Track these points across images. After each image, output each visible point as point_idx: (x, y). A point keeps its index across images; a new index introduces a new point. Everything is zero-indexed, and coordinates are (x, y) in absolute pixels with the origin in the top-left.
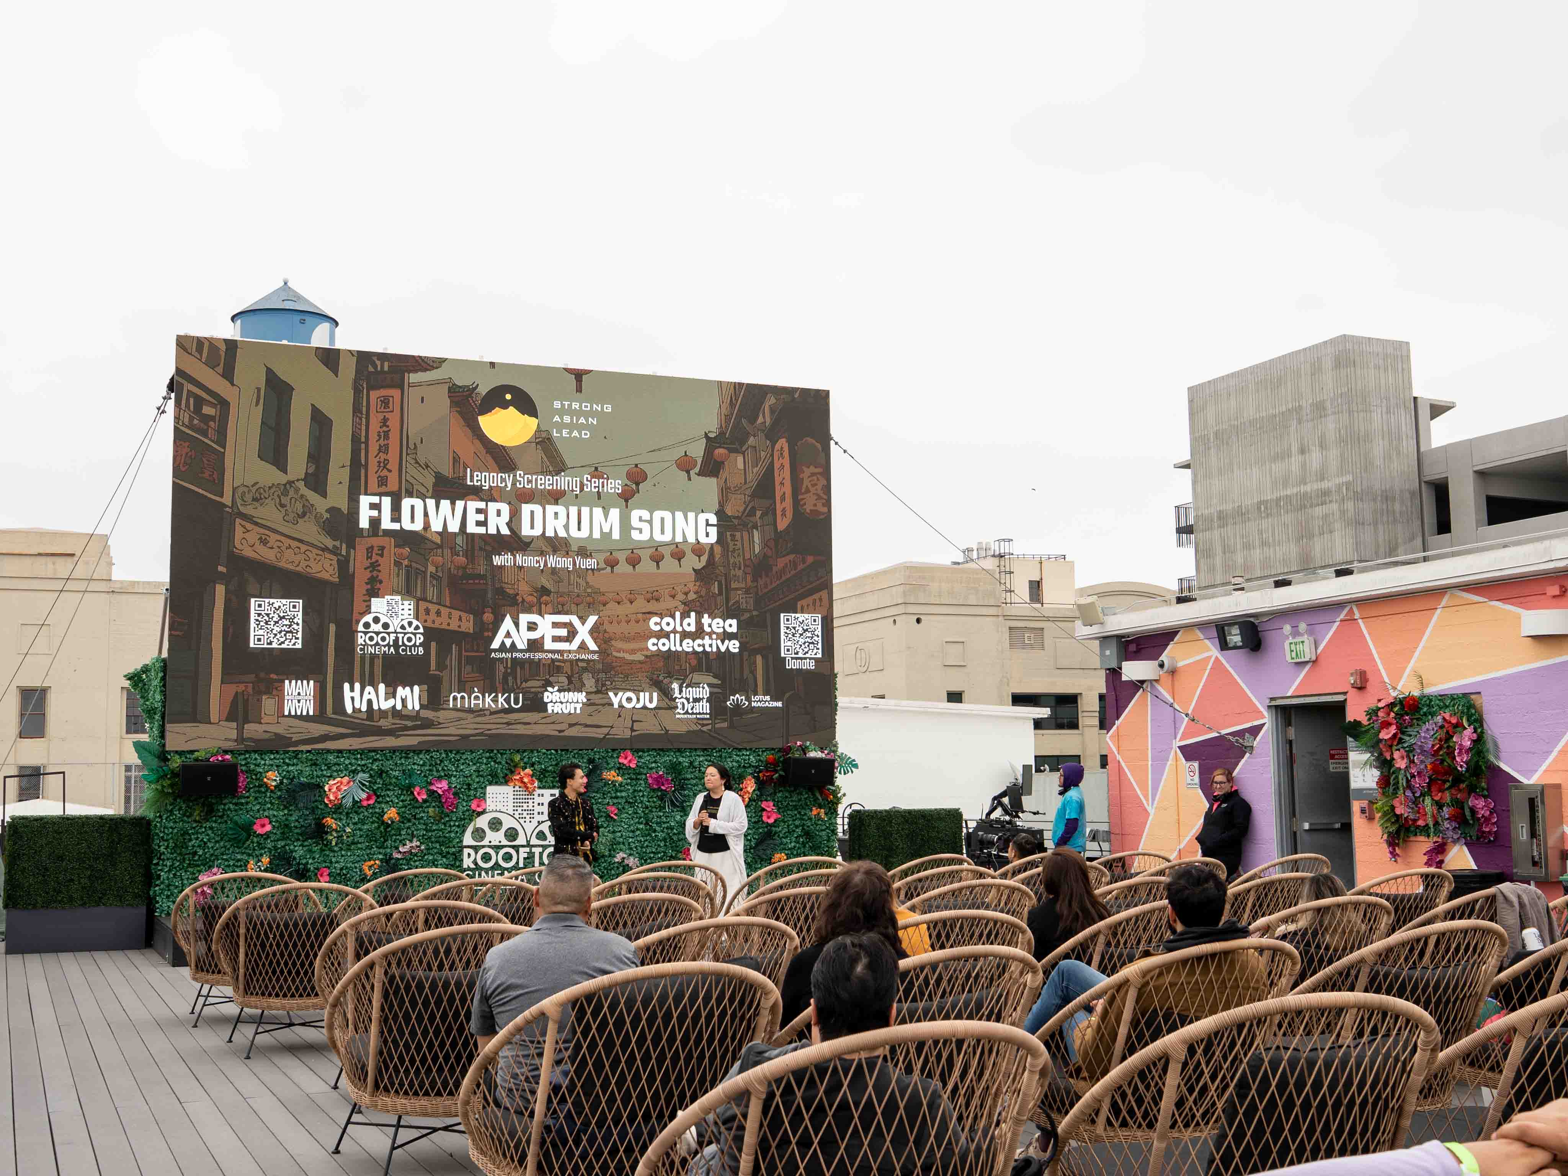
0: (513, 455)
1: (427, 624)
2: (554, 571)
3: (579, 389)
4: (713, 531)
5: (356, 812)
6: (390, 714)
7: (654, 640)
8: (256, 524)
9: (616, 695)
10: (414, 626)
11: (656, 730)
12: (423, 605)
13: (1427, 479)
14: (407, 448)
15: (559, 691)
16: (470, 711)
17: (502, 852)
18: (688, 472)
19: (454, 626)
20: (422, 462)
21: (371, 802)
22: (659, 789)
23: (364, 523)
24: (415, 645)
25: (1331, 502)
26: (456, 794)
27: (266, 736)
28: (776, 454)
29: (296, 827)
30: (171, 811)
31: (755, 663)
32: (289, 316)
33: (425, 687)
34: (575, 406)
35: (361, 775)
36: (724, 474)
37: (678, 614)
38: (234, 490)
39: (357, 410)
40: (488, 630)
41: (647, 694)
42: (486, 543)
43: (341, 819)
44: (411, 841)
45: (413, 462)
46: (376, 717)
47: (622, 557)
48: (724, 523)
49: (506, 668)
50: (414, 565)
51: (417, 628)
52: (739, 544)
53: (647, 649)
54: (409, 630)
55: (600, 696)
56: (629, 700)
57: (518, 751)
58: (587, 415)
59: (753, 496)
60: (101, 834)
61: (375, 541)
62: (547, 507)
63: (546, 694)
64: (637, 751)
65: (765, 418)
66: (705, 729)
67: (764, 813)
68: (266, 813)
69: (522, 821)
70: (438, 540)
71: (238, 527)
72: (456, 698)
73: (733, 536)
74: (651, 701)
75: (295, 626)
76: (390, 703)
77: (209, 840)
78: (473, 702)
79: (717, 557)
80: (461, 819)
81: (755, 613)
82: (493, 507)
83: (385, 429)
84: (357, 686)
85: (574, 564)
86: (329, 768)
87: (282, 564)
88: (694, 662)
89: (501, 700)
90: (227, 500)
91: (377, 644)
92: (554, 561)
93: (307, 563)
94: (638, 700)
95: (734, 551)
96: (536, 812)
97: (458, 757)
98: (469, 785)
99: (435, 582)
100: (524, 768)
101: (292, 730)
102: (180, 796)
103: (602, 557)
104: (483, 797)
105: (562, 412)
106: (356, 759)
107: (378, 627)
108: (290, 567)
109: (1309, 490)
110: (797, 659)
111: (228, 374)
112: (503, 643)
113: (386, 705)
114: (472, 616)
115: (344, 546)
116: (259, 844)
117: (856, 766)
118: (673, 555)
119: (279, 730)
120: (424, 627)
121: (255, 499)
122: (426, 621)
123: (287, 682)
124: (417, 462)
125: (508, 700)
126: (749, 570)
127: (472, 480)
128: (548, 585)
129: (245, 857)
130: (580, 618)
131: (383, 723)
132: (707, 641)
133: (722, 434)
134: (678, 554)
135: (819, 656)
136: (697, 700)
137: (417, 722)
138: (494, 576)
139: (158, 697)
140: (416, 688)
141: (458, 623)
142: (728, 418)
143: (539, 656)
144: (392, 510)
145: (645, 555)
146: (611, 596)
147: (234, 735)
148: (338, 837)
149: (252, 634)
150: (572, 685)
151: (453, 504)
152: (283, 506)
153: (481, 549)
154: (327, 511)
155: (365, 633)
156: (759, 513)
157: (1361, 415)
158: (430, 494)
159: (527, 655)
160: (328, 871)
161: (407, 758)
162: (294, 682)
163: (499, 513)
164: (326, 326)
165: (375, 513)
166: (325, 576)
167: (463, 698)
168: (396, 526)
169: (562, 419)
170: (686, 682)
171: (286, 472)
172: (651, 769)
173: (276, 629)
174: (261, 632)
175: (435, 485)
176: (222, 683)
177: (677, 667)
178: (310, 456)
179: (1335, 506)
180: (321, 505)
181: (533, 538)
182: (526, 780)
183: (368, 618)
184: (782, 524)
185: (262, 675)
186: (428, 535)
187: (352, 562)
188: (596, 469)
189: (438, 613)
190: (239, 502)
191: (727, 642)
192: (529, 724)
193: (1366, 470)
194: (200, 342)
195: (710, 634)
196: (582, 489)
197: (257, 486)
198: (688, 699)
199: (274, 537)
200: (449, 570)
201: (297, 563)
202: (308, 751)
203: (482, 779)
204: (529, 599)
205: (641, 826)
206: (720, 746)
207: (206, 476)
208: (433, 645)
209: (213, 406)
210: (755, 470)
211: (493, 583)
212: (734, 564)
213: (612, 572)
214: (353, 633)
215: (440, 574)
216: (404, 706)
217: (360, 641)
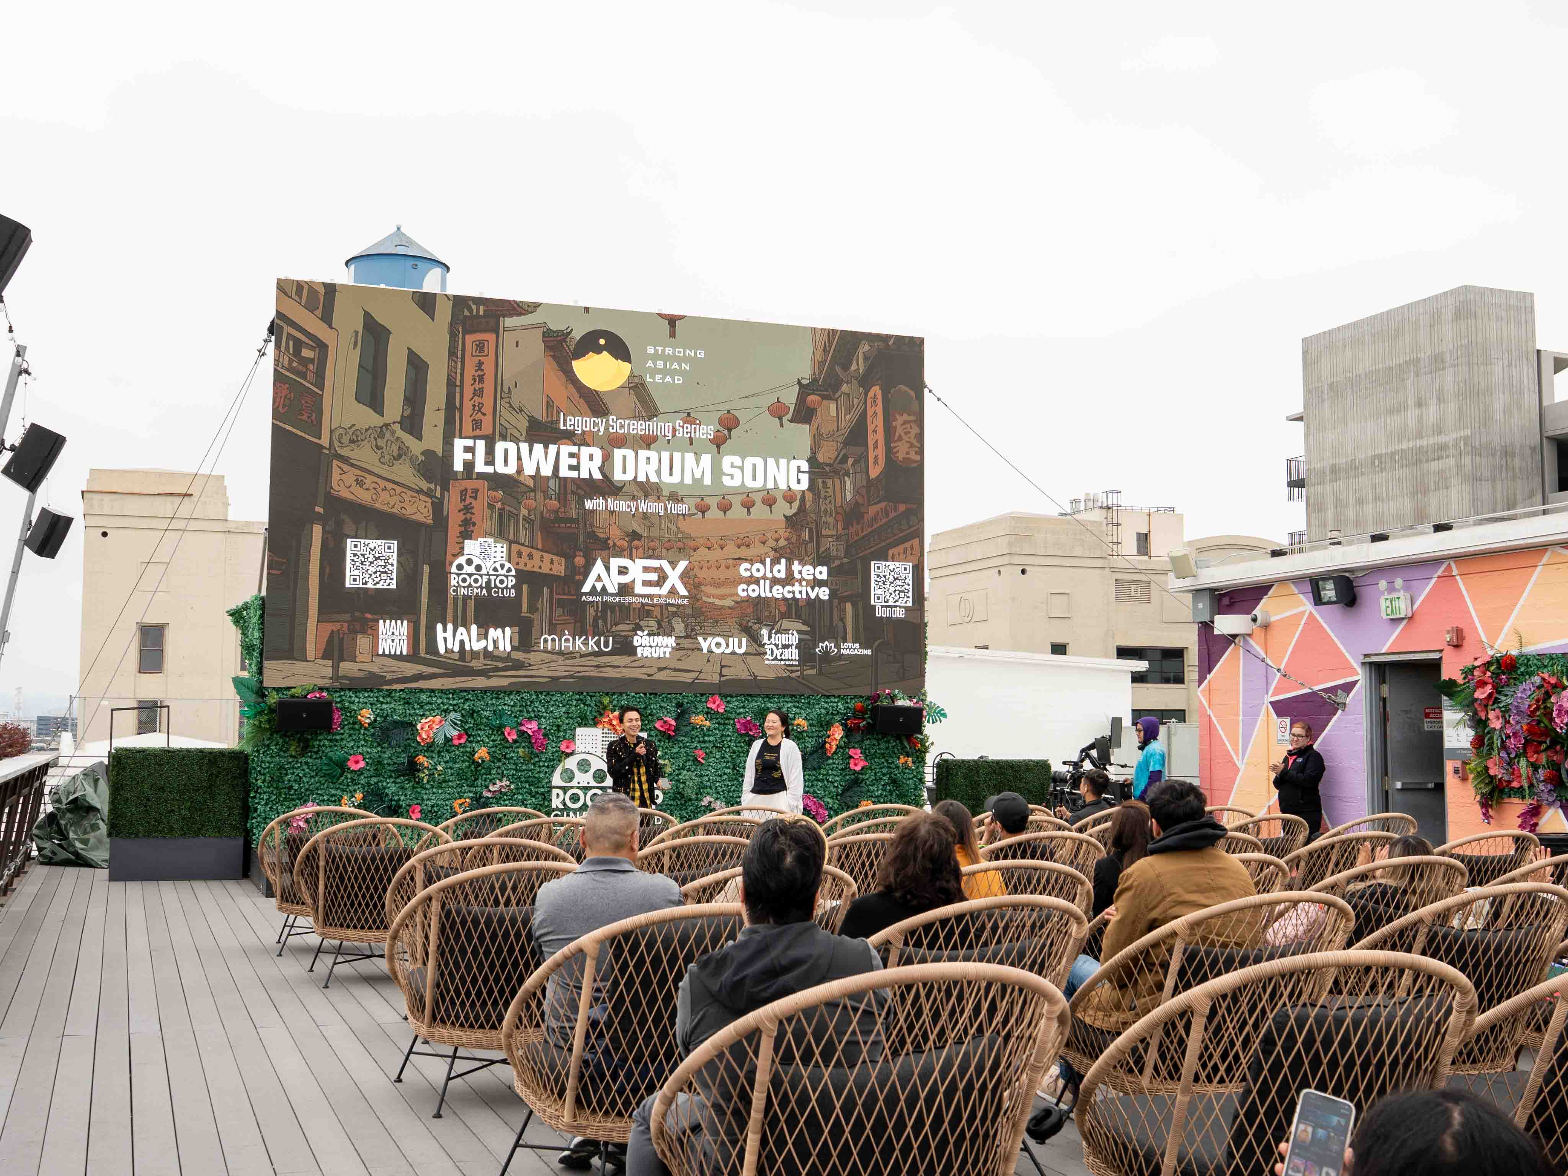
0: (606, 400)
1: (519, 567)
2: (645, 515)
3: (673, 335)
4: (805, 478)
5: (447, 751)
6: (481, 655)
7: (744, 586)
8: (352, 465)
9: (705, 639)
10: (506, 568)
11: (745, 676)
12: (515, 547)
13: (1550, 434)
14: (502, 392)
15: (649, 635)
16: (561, 653)
17: (590, 792)
18: (780, 419)
19: (545, 570)
20: (516, 406)
21: (463, 741)
22: (747, 735)
23: (458, 466)
24: (507, 587)
25: (1447, 457)
26: (546, 735)
27: (362, 674)
28: (869, 402)
29: (389, 764)
30: (268, 746)
31: (844, 610)
32: (402, 261)
33: (517, 629)
34: (669, 351)
35: (452, 715)
36: (816, 421)
37: (768, 561)
38: (332, 432)
39: (452, 353)
40: (579, 574)
41: (736, 640)
42: (578, 487)
43: (432, 758)
44: (501, 780)
45: (507, 405)
46: (468, 658)
47: (713, 502)
48: (816, 469)
49: (597, 611)
50: (507, 508)
51: (509, 570)
52: (830, 490)
53: (737, 595)
54: (501, 572)
55: (689, 640)
56: (718, 645)
57: (607, 694)
58: (680, 360)
59: (846, 443)
60: (201, 767)
61: (470, 485)
62: (640, 452)
63: (636, 638)
64: (726, 696)
65: (859, 365)
66: (793, 675)
67: (852, 761)
68: (360, 750)
70: (530, 483)
71: (336, 470)
72: (547, 641)
73: (824, 483)
74: (740, 647)
75: (390, 567)
76: (482, 644)
77: (304, 775)
78: (563, 644)
79: (808, 504)
80: (550, 760)
81: (845, 560)
82: (585, 451)
83: (480, 373)
84: (450, 627)
85: (666, 509)
86: (422, 707)
87: (378, 506)
88: (783, 609)
89: (591, 642)
90: (325, 441)
91: (470, 585)
92: (646, 506)
93: (401, 505)
94: (727, 645)
95: (825, 498)
97: (548, 698)
98: (559, 726)
99: (527, 525)
100: (613, 711)
101: (386, 669)
102: (277, 732)
103: (693, 502)
104: (572, 739)
105: (655, 357)
106: (448, 699)
107: (470, 569)
108: (386, 508)
109: (1425, 443)
110: (887, 607)
111: (327, 318)
112: (594, 587)
113: (478, 646)
114: (563, 560)
115: (438, 488)
116: (353, 780)
117: (945, 715)
118: (763, 501)
119: (373, 668)
120: (515, 569)
121: (352, 441)
122: (518, 563)
123: (381, 622)
124: (511, 406)
125: (598, 643)
126: (840, 518)
127: (565, 424)
128: (639, 530)
129: (339, 792)
130: (670, 563)
131: (475, 664)
132: (797, 588)
133: (815, 381)
134: (770, 502)
135: (910, 604)
136: (786, 647)
137: (510, 663)
138: (585, 520)
139: (257, 634)
140: (508, 630)
142: (822, 364)
144: (486, 453)
145: (736, 501)
146: (701, 541)
147: (329, 672)
148: (430, 775)
149: (348, 574)
150: (663, 629)
151: (546, 447)
152: (379, 448)
153: (573, 493)
154: (422, 454)
155: (459, 575)
156: (851, 461)
157: (1482, 368)
158: (523, 438)
159: (618, 599)
160: (420, 808)
161: (498, 698)
162: (388, 622)
163: (591, 457)
164: (437, 271)
165: (469, 456)
166: (419, 518)
167: (553, 640)
168: (489, 469)
169: (655, 365)
170: (774, 627)
171: (382, 415)
172: (740, 714)
173: (372, 570)
174: (356, 572)
175: (529, 429)
176: (318, 621)
177: (767, 614)
178: (406, 399)
179: (1451, 462)
180: (416, 447)
181: (625, 483)
182: (614, 722)
183: (462, 560)
184: (874, 472)
185: (357, 614)
186: (521, 479)
187: (446, 502)
188: (689, 414)
190: (336, 444)
191: (817, 589)
192: (618, 667)
193: (1485, 425)
194: (300, 286)
195: (800, 581)
196: (674, 435)
197: (354, 429)
198: (777, 646)
199: (369, 480)
200: (542, 513)
201: (392, 504)
202: (401, 690)
203: (571, 721)
204: (619, 543)
205: (728, 771)
206: (808, 692)
207: (305, 417)
208: (525, 587)
209: (312, 348)
210: (848, 417)
211: (585, 527)
212: (826, 511)
213: (703, 517)
214: (446, 575)
215: (532, 517)
216: (496, 647)
217: (453, 582)
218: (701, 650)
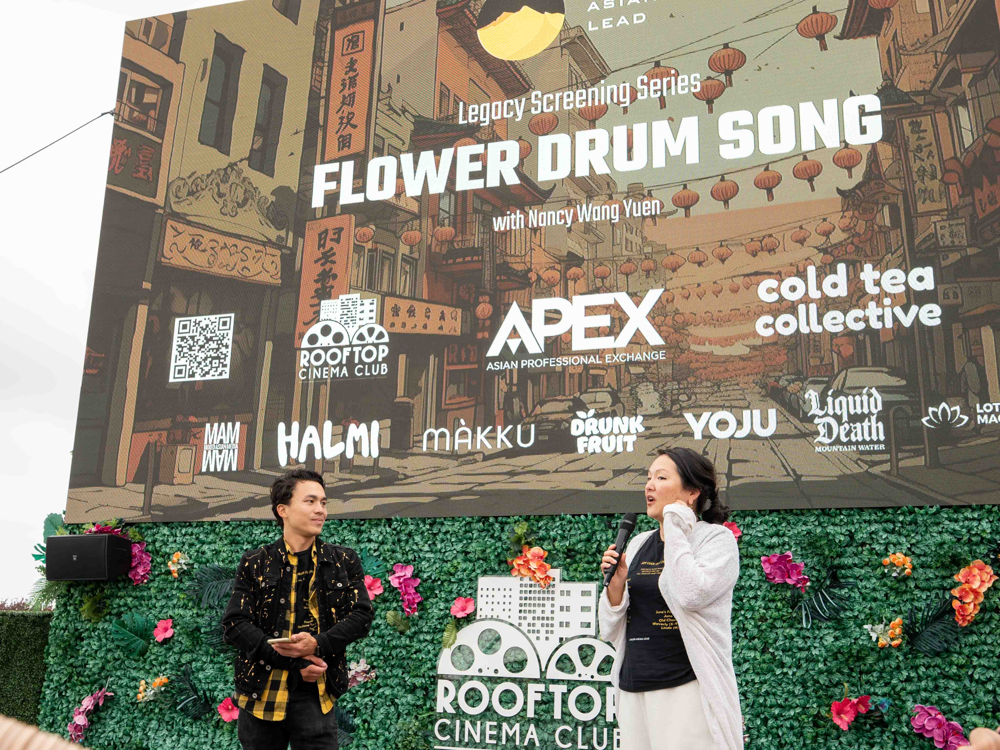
0: (526, 70)
1: (394, 330)
2: (588, 227)
4: (875, 123)
6: (337, 465)
7: (769, 319)
8: (189, 223)
9: (698, 417)
10: (376, 334)
11: (777, 476)
12: (390, 302)
14: (379, 93)
15: (597, 416)
16: (453, 455)
17: (500, 688)
18: (821, 38)
19: (432, 330)
20: (397, 107)
22: (785, 586)
23: (318, 201)
24: (376, 362)
27: (177, 502)
31: (979, 342)
33: (388, 422)
36: (890, 27)
37: (811, 271)
38: (169, 186)
39: (317, 58)
40: (483, 330)
41: (757, 413)
42: (484, 201)
45: (386, 109)
47: (704, 189)
48: (897, 105)
49: (511, 384)
50: (380, 247)
51: (381, 336)
53: (755, 334)
54: (369, 340)
55: (670, 420)
56: (723, 424)
57: (527, 518)
59: (954, 51)
61: (331, 223)
62: (579, 134)
63: (574, 422)
64: (743, 515)
66: (876, 470)
68: (170, 613)
69: (532, 637)
70: (414, 207)
71: (170, 232)
72: (432, 437)
73: (916, 126)
74: (764, 425)
75: (223, 350)
76: (339, 448)
78: (457, 441)
79: (885, 164)
80: (436, 631)
81: (973, 251)
82: (495, 148)
83: (351, 74)
84: (295, 426)
85: (622, 211)
87: (215, 270)
88: (848, 350)
89: (501, 435)
90: (160, 199)
91: (326, 364)
92: (588, 212)
93: (244, 264)
94: (740, 423)
95: (919, 149)
96: (556, 623)
97: (434, 529)
98: (451, 574)
99: (407, 268)
100: (532, 547)
101: (210, 493)
103: (668, 195)
104: (473, 596)
107: (327, 341)
108: (224, 272)
111: (174, 52)
112: (506, 347)
113: (332, 452)
114: (459, 311)
115: (291, 234)
116: (157, 656)
118: (797, 174)
119: (194, 492)
120: (389, 333)
121: (191, 193)
122: (393, 325)
123: (208, 426)
124: (391, 108)
125: (511, 436)
126: (953, 177)
127: (465, 117)
128: (578, 251)
130: (632, 295)
132: (873, 311)
134: (808, 171)
136: (855, 418)
137: (375, 475)
138: (493, 248)
140: (375, 425)
141: (439, 323)
143: (565, 361)
144: (355, 177)
145: (746, 181)
146: (685, 254)
147: (140, 501)
149: (173, 364)
150: (619, 405)
151: (438, 154)
152: (221, 195)
153: (476, 211)
154: (273, 193)
155: (310, 350)
156: (966, 79)
158: (406, 147)
159: (544, 362)
161: (359, 531)
163: (503, 156)
165: (332, 185)
166: (265, 278)
167: (442, 435)
168: (359, 198)
169: (601, 6)
170: (834, 386)
171: (228, 154)
173: (201, 356)
174: (183, 361)
175: (414, 134)
176: (134, 432)
177: (814, 362)
178: (258, 128)
180: (266, 186)
181: (554, 184)
182: (539, 565)
183: (316, 329)
185: (179, 418)
186: (402, 203)
187: (300, 254)
188: (657, 64)
189: (411, 312)
190: (173, 199)
191: (914, 309)
192: (545, 472)
194: (148, 24)
195: (878, 300)
196: (633, 98)
197: (193, 178)
198: (838, 418)
199: (208, 237)
200: (429, 247)
201: (232, 265)
202: (227, 523)
203: (470, 566)
204: (546, 275)
205: (752, 654)
206: (908, 503)
207: (141, 175)
208: (402, 358)
209: (154, 91)
210: (954, 9)
211: (493, 258)
212: (922, 172)
213: (687, 215)
214: (294, 351)
215: (416, 255)
216: (357, 452)
217: (303, 362)
218: (692, 435)
